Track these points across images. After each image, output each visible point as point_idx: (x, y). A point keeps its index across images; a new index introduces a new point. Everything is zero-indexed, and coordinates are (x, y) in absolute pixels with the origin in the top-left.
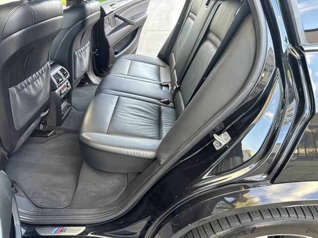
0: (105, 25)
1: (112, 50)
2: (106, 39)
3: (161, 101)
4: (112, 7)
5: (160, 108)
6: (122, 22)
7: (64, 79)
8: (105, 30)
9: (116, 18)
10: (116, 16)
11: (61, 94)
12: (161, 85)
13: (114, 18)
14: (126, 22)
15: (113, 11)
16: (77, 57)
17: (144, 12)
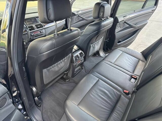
0: (117, 27)
1: (116, 41)
2: (115, 34)
3: (125, 91)
4: (124, 18)
5: (120, 96)
6: (128, 26)
7: (80, 58)
8: (116, 30)
9: (125, 24)
10: (125, 22)
11: (76, 65)
12: (132, 77)
13: (124, 23)
14: (131, 26)
15: (124, 20)
16: (92, 47)
17: (146, 20)
